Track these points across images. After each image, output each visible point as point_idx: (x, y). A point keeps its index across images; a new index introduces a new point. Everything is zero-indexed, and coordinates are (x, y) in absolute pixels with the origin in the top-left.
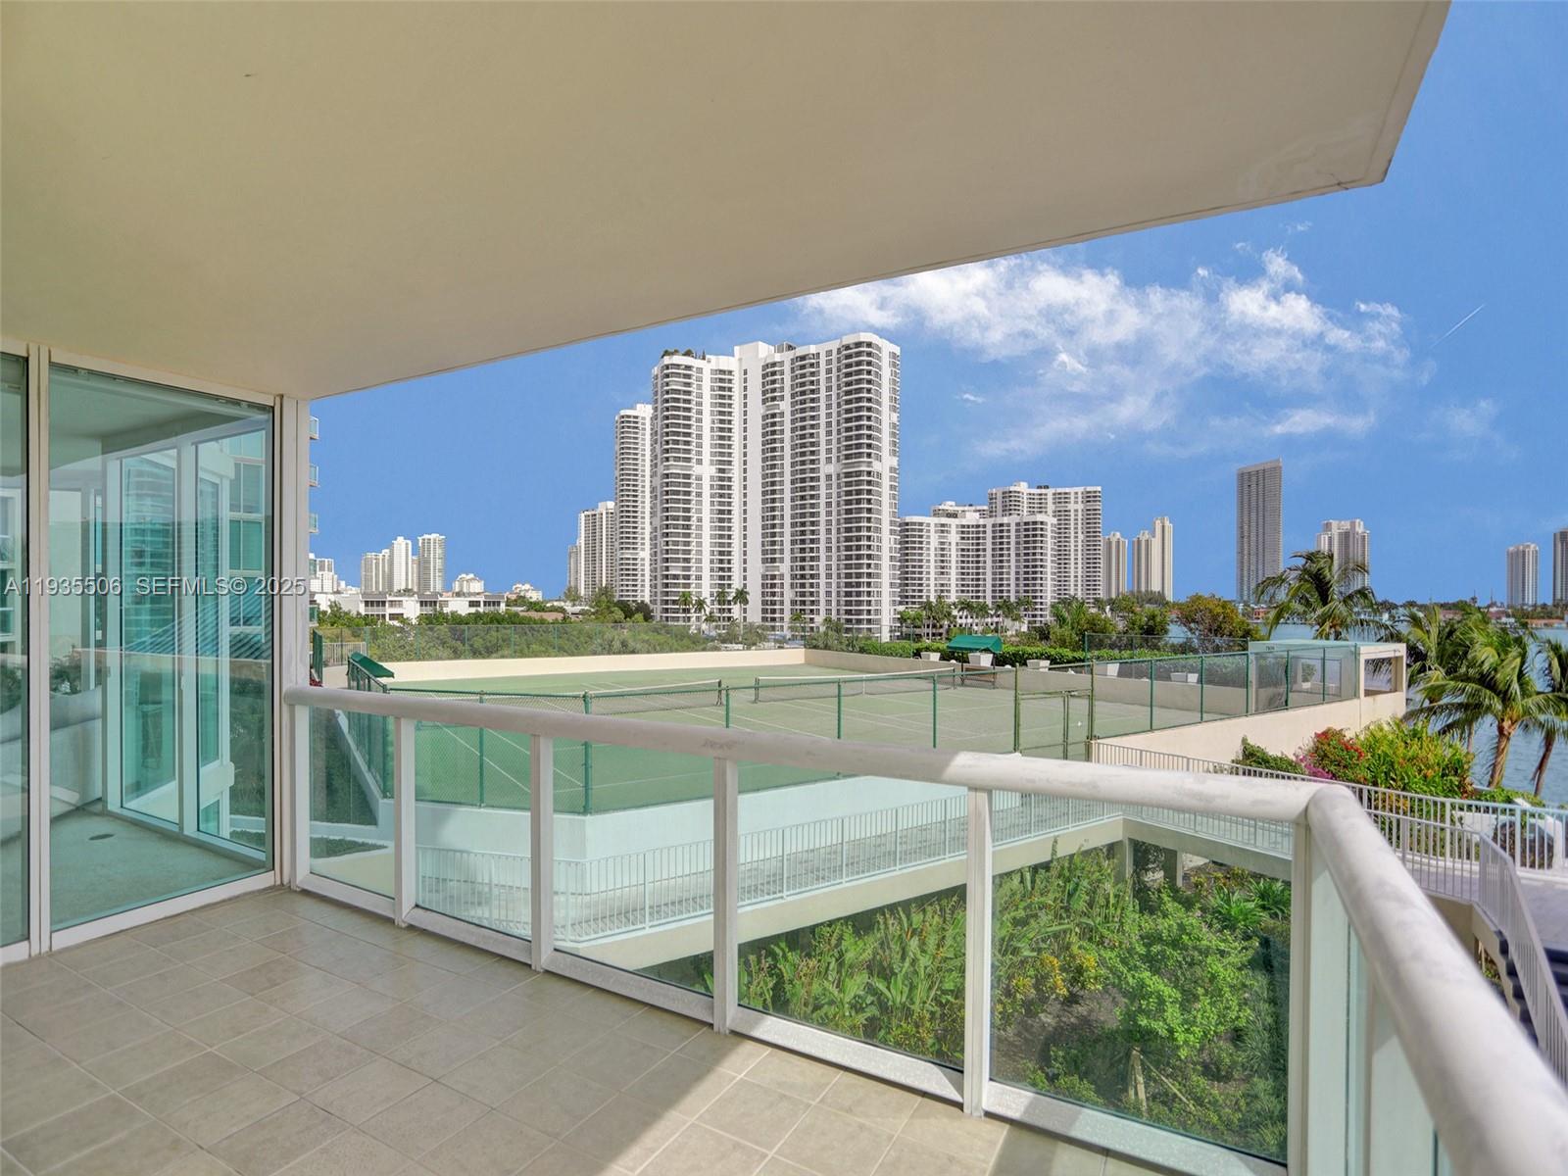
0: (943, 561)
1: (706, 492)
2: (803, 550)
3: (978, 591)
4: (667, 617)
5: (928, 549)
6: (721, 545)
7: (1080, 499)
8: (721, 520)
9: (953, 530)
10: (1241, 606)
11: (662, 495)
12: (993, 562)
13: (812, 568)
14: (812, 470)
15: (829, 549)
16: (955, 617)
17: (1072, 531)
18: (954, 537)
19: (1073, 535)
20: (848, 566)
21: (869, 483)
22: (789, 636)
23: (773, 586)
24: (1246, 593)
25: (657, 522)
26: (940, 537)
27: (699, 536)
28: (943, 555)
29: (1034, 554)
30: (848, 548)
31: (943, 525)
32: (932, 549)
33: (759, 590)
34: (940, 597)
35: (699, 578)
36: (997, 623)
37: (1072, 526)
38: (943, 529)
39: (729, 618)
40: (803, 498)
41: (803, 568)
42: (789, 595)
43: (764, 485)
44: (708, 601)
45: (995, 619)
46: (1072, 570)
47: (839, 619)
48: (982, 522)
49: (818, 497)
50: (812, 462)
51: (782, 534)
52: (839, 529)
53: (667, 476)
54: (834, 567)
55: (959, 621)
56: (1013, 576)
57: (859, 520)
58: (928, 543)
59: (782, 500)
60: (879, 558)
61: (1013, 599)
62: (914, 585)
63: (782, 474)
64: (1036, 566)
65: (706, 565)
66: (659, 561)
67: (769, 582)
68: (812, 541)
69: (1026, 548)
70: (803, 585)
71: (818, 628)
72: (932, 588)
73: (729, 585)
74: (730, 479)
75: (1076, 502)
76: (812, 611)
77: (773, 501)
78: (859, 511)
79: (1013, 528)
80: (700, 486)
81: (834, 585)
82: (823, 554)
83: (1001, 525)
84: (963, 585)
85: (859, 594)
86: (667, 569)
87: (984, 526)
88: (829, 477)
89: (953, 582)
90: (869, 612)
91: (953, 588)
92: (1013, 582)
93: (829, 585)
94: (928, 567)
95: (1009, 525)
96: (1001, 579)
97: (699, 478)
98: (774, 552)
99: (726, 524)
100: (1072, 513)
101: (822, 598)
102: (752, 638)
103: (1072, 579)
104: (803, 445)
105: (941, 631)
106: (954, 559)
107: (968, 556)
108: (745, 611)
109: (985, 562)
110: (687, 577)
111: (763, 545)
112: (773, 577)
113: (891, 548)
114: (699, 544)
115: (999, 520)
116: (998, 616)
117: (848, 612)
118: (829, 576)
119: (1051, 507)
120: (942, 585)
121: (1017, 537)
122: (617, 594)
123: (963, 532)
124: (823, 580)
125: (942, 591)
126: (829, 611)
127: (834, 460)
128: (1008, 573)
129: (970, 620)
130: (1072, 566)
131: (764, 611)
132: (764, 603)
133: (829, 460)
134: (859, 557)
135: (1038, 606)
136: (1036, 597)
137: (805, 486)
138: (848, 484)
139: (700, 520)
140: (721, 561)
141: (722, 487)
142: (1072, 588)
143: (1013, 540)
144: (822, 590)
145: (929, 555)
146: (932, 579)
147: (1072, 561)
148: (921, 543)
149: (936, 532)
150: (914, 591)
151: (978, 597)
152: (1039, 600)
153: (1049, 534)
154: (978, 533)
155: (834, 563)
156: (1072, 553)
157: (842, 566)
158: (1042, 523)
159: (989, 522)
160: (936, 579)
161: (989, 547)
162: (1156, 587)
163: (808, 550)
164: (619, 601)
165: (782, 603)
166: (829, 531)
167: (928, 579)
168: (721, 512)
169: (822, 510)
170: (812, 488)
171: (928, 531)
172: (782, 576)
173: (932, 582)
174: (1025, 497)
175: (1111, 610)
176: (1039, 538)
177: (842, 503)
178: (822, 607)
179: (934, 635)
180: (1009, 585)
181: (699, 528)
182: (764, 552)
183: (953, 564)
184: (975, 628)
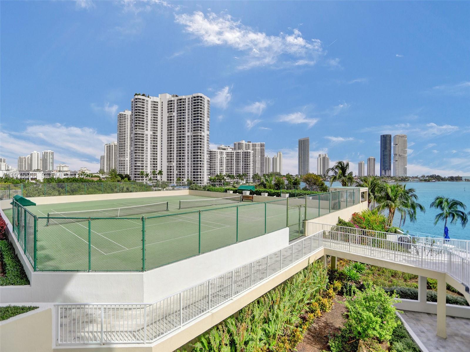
0: (221, 162)
1: (149, 139)
2: (180, 159)
3: (231, 172)
4: (136, 179)
5: (217, 159)
6: (154, 156)
7: (259, 146)
8: (154, 149)
9: (224, 154)
10: (300, 176)
11: (134, 140)
12: (236, 163)
13: (183, 164)
14: (183, 134)
15: (188, 158)
16: (225, 179)
17: (257, 155)
18: (224, 156)
19: (257, 156)
20: (194, 164)
21: (201, 139)
22: (176, 185)
23: (171, 169)
25: (132, 148)
26: (221, 156)
27: (147, 153)
28: (221, 161)
29: (247, 161)
30: (194, 158)
31: (221, 152)
32: (218, 159)
33: (166, 171)
34: (220, 173)
35: (146, 167)
36: (237, 181)
37: (257, 153)
38: (221, 153)
39: (156, 180)
40: (180, 142)
41: (180, 164)
42: (176, 172)
43: (168, 138)
44: (150, 174)
45: (237, 180)
46: (257, 166)
47: (191, 180)
48: (232, 151)
49: (185, 142)
50: (183, 131)
51: (173, 154)
52: (191, 152)
53: (136, 134)
54: (190, 164)
55: (227, 180)
56: (241, 167)
57: (197, 150)
58: (217, 157)
59: (174, 143)
60: (203, 161)
61: (241, 174)
62: (213, 169)
63: (174, 135)
64: (248, 165)
65: (149, 163)
66: (133, 161)
67: (169, 168)
68: (183, 156)
69: (245, 159)
70: (180, 169)
71: (185, 182)
72: (218, 171)
73: (157, 169)
74: (157, 136)
75: (258, 147)
76: (183, 177)
77: (171, 143)
78: (198, 147)
79: (241, 153)
80: (147, 138)
81: (190, 169)
82: (186, 160)
83: (238, 153)
84: (227, 170)
85: (197, 172)
86: (136, 164)
87: (233, 153)
88: (188, 136)
89: (224, 169)
90: (200, 177)
91: (224, 171)
92: (241, 169)
93: (188, 169)
94: (217, 164)
95: (240, 153)
96: (238, 168)
97: (147, 135)
98: (171, 159)
99: (155, 150)
100: (257, 150)
101: (186, 173)
102: (164, 186)
103: (257, 168)
104: (180, 126)
105: (221, 183)
106: (224, 162)
107: (229, 161)
108: (162, 177)
109: (233, 163)
110: (143, 166)
111: (167, 157)
112: (171, 167)
113: (207, 159)
114: (147, 156)
115: (237, 151)
116: (237, 179)
117: (194, 178)
118: (188, 167)
119: (251, 148)
120: (221, 170)
121: (243, 156)
122: (118, 171)
123: (227, 154)
124: (186, 168)
125: (221, 171)
126: (188, 177)
127: (190, 131)
128: (240, 166)
129: (230, 180)
130: (257, 165)
131: (168, 177)
132: (168, 175)
133: (188, 131)
134: (197, 161)
135: (248, 176)
136: (247, 173)
137: (181, 139)
138: (194, 139)
139: (147, 148)
140: (154, 162)
141: (154, 138)
142: (257, 171)
143: (241, 157)
144: (186, 171)
145: (217, 161)
146: (218, 168)
147: (257, 163)
148: (215, 157)
149: (219, 154)
150: (213, 171)
151: (231, 173)
152: (248, 174)
153: (251, 155)
154: (231, 154)
155: (190, 163)
156: (257, 161)
157: (192, 164)
158: (249, 152)
159: (235, 152)
160: (219, 168)
161: (235, 159)
162: (278, 171)
163: (182, 159)
164: (119, 174)
165: (173, 175)
166: (188, 153)
167: (217, 168)
168: (154, 146)
169: (186, 146)
170: (183, 140)
171: (217, 154)
172: (173, 167)
173: (218, 169)
174: (244, 144)
176: (249, 157)
177: (192, 144)
178: (186, 176)
179: (219, 184)
180: (240, 170)
181: (147, 151)
182: (168, 159)
183: (224, 164)
184: (231, 182)
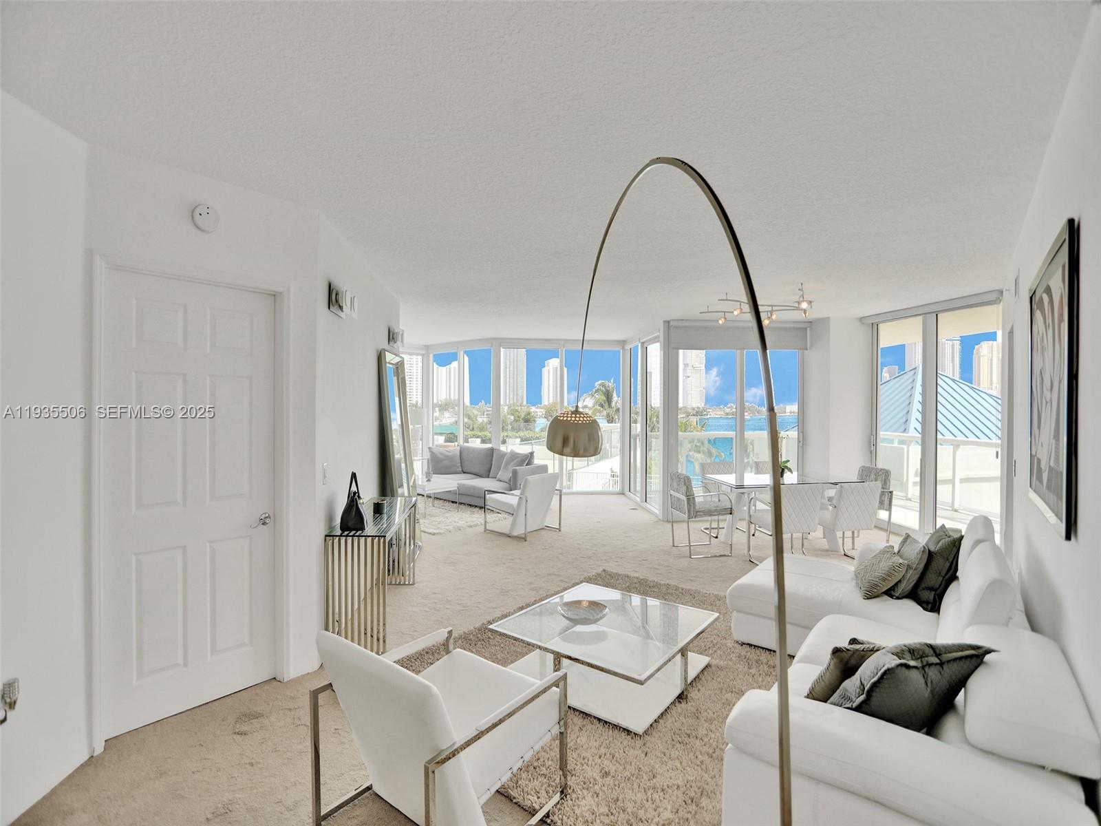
24: (508, 400)
175: (440, 411)
